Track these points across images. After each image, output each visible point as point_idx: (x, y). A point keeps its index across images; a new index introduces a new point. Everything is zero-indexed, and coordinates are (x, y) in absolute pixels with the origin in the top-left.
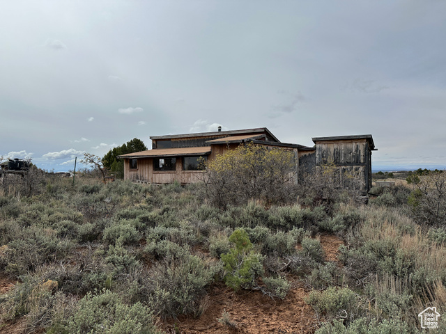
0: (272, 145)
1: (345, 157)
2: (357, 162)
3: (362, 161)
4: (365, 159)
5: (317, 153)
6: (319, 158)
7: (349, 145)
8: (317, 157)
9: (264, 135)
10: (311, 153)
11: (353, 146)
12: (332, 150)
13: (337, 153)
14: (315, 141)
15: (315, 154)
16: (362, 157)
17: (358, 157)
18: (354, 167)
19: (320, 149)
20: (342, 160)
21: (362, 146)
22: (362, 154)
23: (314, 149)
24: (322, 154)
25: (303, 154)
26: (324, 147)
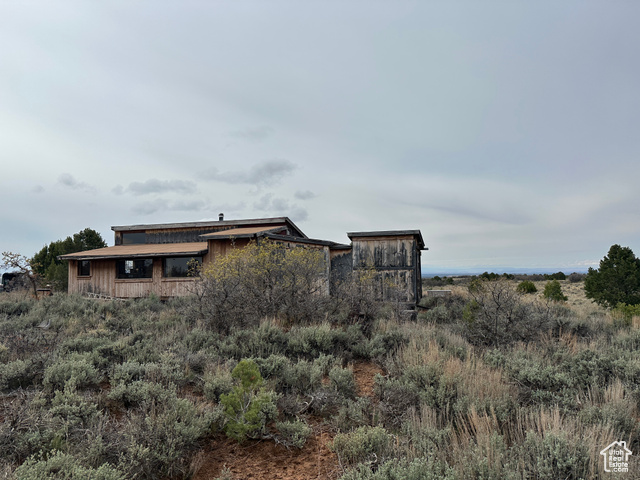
0: (295, 242)
1: (388, 258)
2: (403, 266)
3: (409, 264)
4: (412, 262)
5: (354, 253)
6: (357, 260)
7: (393, 243)
8: (354, 257)
9: (285, 227)
10: (346, 252)
11: (397, 244)
12: (372, 249)
13: (379, 253)
14: (352, 237)
15: (351, 254)
16: (409, 259)
17: (403, 258)
18: (399, 272)
19: (358, 248)
20: (385, 262)
21: (408, 244)
22: (409, 254)
23: (350, 248)
24: (360, 255)
25: (336, 254)
26: (362, 245)
